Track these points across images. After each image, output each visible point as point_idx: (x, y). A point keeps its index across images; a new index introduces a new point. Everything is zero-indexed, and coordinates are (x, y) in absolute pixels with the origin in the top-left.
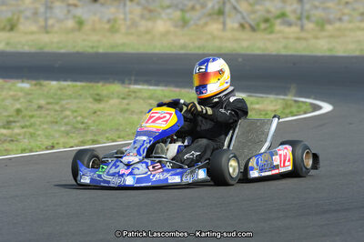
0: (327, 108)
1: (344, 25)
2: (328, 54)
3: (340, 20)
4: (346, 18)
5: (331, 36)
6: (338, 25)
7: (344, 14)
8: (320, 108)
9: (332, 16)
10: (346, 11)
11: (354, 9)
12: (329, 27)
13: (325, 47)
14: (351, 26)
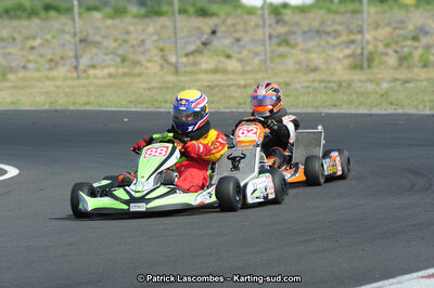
0: (12, 172)
1: (29, 74)
2: (11, 108)
3: (24, 67)
4: (30, 66)
5: (14, 87)
6: (22, 74)
7: (29, 61)
8: (5, 172)
9: (14, 64)
10: (31, 57)
11: (41, 56)
12: (11, 77)
13: (8, 100)
14: (37, 75)
